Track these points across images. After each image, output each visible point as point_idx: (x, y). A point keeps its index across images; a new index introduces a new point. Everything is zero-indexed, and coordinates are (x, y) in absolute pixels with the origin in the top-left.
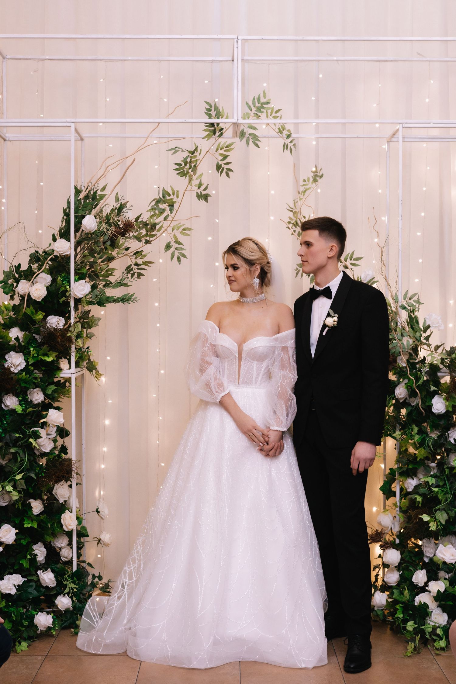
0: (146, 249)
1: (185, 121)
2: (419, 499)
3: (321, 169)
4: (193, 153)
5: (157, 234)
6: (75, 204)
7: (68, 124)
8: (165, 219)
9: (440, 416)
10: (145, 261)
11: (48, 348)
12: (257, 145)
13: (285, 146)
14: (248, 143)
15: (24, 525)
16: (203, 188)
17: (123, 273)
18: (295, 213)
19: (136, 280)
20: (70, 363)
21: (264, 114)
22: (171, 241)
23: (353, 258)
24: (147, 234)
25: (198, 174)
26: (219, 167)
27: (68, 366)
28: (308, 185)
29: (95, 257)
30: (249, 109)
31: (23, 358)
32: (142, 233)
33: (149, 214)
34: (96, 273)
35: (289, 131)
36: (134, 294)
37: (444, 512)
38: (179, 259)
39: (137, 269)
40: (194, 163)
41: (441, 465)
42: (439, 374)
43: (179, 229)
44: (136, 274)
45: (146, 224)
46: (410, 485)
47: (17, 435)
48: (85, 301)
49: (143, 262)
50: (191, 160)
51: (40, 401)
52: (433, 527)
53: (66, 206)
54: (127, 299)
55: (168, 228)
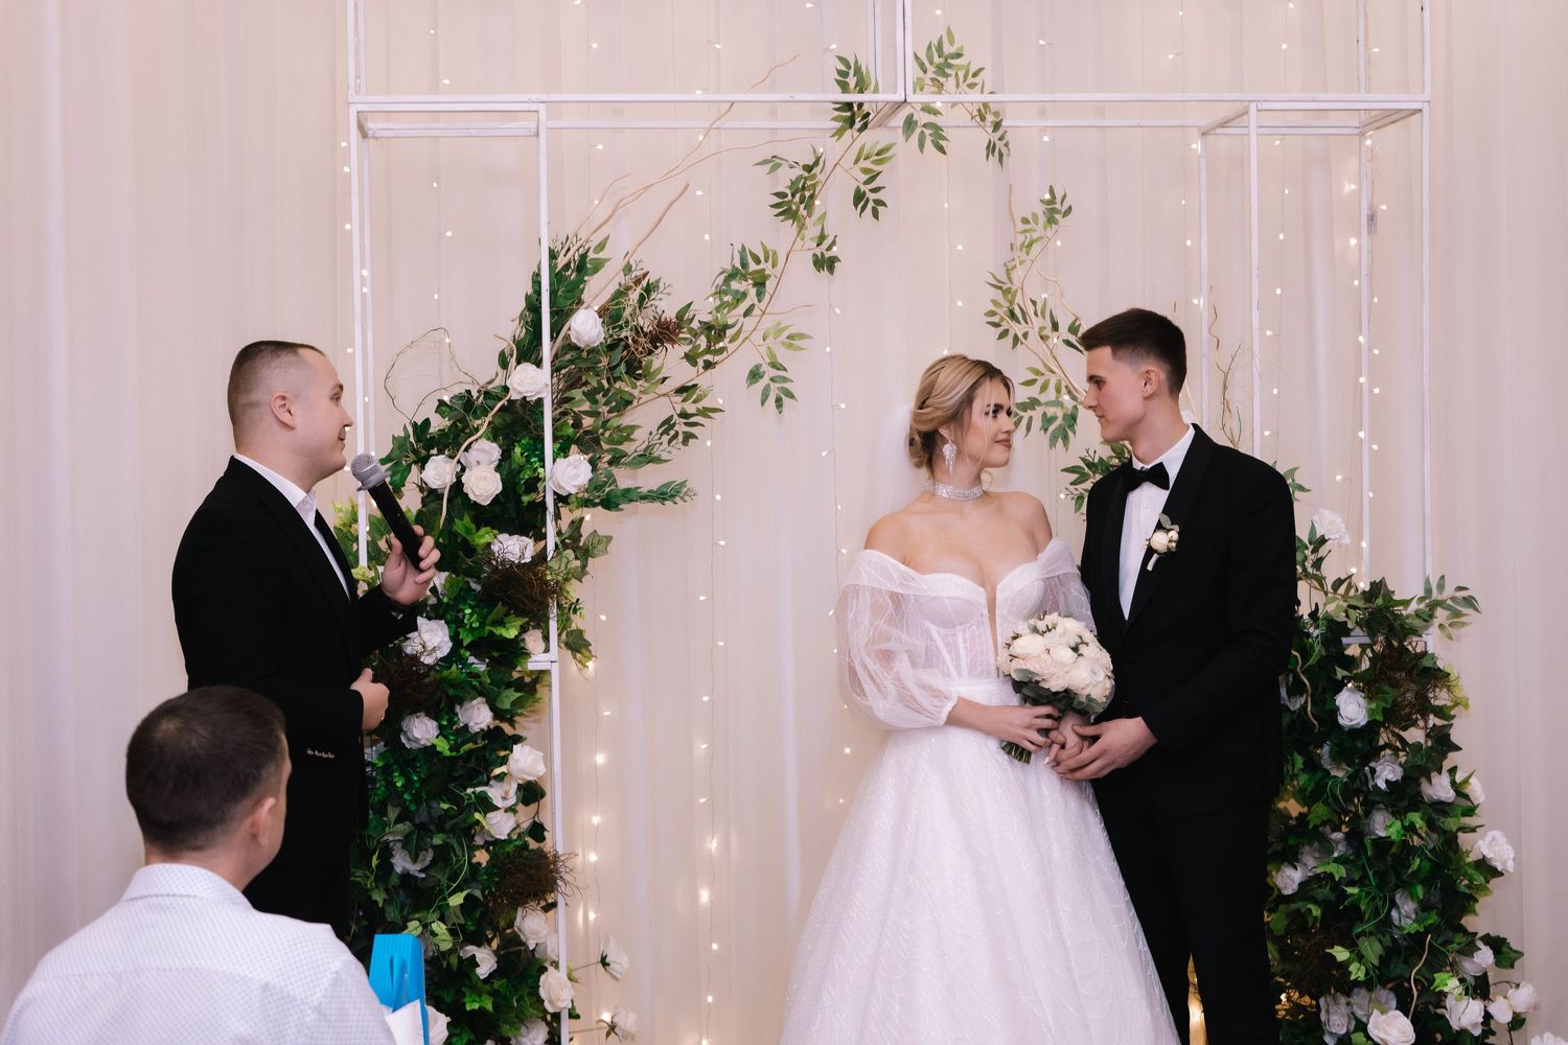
0: (706, 380)
1: (790, 99)
2: (1316, 912)
3: (1065, 197)
4: (808, 168)
5: (728, 348)
6: (550, 285)
7: (534, 107)
8: (746, 314)
9: (1355, 732)
10: (702, 408)
11: (506, 608)
12: (941, 149)
13: (991, 148)
14: (921, 145)
15: (464, 1004)
16: (826, 244)
17: (651, 433)
18: (1006, 292)
19: (679, 449)
20: (546, 638)
21: (952, 80)
22: (761, 361)
24: (709, 347)
25: (817, 213)
26: (859, 198)
27: (542, 646)
28: (1035, 231)
29: (595, 402)
30: (922, 69)
31: (447, 631)
32: (700, 345)
33: (713, 302)
34: (596, 435)
35: (996, 114)
36: (685, 482)
37: (1373, 938)
38: (779, 402)
39: (684, 424)
40: (809, 190)
41: (1356, 837)
42: (1345, 640)
43: (778, 336)
44: (680, 437)
45: (707, 327)
46: (1288, 881)
47: (445, 806)
48: (574, 499)
49: (697, 410)
50: (804, 184)
51: (484, 726)
52: (1357, 972)
53: (530, 291)
54: (670, 494)
55: (751, 333)
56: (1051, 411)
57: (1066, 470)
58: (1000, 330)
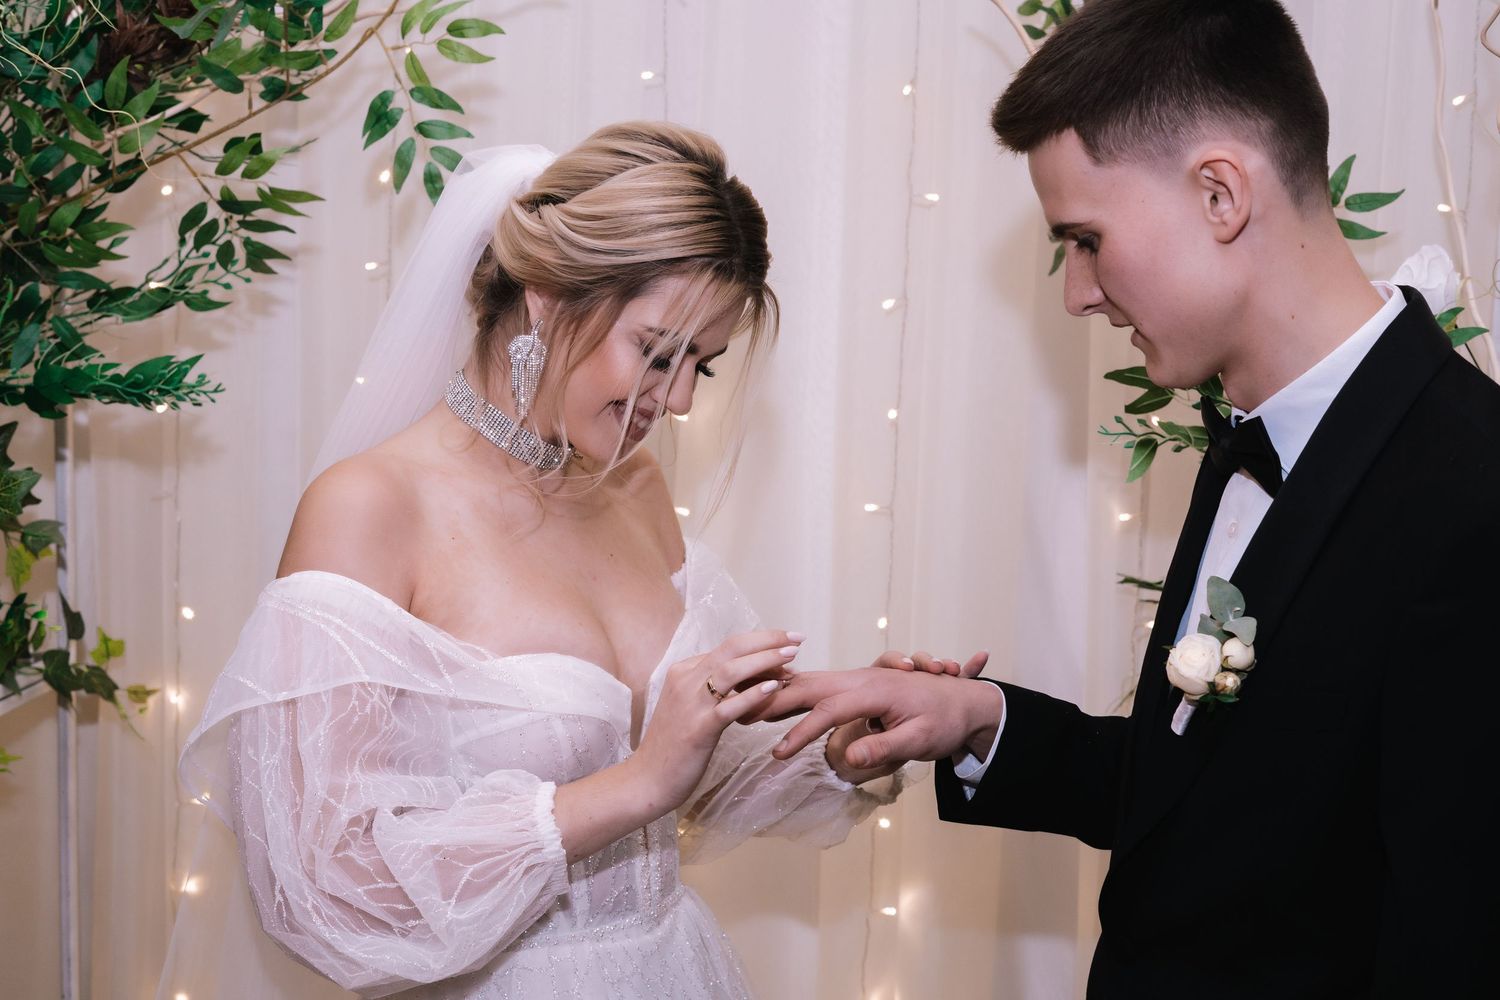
0: (276, 126)
5: (331, 53)
10: (271, 189)
19: (249, 280)
23: (1348, 193)
24: (271, 48)
32: (238, 40)
34: (31, 242)
36: (197, 359)
38: (433, 182)
39: (243, 224)
43: (431, 26)
44: (240, 253)
49: (260, 192)
54: (160, 385)
55: (384, 19)
57: (1116, 376)
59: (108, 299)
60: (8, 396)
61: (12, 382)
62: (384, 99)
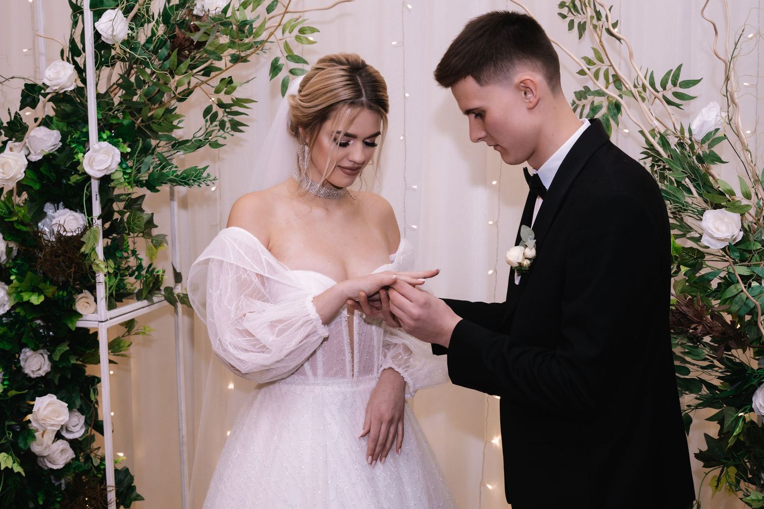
0: (237, 72)
5: (255, 43)
8: (269, 10)
10: (236, 98)
19: (232, 135)
20: (94, 298)
22: (279, 55)
23: (680, 80)
24: (233, 42)
27: (91, 306)
31: (8, 291)
34: (147, 123)
36: (207, 168)
39: (229, 113)
43: (293, 30)
44: (228, 125)
45: (226, 24)
48: (122, 180)
49: (232, 100)
51: (42, 373)
54: (193, 178)
55: (277, 28)
56: (598, 100)
58: (568, 20)
59: (178, 145)
60: (140, 184)
61: (141, 179)
62: (276, 60)
